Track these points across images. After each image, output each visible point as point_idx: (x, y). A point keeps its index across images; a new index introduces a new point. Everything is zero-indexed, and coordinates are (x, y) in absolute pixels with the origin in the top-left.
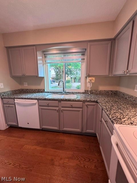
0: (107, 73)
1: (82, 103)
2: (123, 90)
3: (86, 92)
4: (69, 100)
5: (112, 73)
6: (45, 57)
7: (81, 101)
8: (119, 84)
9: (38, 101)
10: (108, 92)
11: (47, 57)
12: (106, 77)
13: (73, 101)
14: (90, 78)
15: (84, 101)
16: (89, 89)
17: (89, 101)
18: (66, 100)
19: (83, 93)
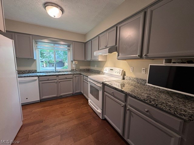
0: (83, 59)
1: (72, 75)
2: (92, 68)
3: (72, 70)
4: (65, 75)
5: (86, 59)
6: (36, 43)
7: (72, 74)
8: (89, 65)
9: (38, 77)
10: (85, 70)
11: (38, 43)
12: (83, 61)
13: (67, 75)
14: (75, 62)
15: (73, 75)
16: (75, 69)
17: (76, 74)
18: (62, 75)
19: (70, 71)
